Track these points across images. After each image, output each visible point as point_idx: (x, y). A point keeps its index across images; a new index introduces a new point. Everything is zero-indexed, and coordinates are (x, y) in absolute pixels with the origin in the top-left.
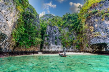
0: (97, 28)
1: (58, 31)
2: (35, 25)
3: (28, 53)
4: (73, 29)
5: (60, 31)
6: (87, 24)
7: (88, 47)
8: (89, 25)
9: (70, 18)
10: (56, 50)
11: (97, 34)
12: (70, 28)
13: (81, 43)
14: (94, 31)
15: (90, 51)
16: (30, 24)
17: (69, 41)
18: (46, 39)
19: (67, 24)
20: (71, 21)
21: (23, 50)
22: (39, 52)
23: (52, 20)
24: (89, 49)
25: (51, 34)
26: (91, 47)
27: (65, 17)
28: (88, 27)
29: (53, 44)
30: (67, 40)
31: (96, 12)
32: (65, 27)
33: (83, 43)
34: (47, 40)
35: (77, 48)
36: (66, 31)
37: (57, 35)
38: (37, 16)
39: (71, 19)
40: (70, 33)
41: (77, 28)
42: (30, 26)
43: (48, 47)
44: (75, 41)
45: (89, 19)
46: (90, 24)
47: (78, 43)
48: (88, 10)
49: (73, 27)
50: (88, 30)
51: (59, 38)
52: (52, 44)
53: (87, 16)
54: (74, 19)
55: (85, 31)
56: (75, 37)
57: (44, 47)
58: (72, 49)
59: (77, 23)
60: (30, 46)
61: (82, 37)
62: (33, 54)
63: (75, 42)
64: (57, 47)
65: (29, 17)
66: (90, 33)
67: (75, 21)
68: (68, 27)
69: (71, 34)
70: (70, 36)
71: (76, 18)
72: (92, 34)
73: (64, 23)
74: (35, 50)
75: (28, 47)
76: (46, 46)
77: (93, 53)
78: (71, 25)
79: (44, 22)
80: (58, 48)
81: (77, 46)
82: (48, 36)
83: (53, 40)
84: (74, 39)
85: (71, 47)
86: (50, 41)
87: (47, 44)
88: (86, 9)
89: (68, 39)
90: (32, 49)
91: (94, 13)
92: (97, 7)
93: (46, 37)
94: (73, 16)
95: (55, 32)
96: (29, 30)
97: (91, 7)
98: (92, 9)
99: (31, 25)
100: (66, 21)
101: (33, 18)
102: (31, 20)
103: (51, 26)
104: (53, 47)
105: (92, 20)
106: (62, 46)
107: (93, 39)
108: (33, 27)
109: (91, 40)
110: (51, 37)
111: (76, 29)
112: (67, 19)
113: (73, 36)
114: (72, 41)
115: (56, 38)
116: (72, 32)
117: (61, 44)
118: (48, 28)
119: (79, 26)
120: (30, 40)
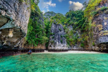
0: (106, 27)
1: (63, 30)
2: (40, 23)
3: (35, 51)
4: (77, 27)
5: (64, 30)
6: (95, 22)
7: (94, 45)
8: (96, 23)
9: (74, 15)
10: (62, 49)
11: (107, 33)
12: (74, 26)
13: (86, 42)
14: (103, 30)
15: (96, 50)
16: (35, 23)
17: (73, 40)
18: (51, 37)
19: (71, 22)
20: (75, 18)
21: (31, 48)
22: (45, 50)
23: (55, 17)
24: (95, 47)
25: (56, 32)
26: (98, 46)
27: (69, 14)
28: (96, 25)
29: (59, 43)
30: (71, 38)
31: (106, 9)
32: (69, 25)
33: (88, 41)
34: (53, 38)
35: (82, 46)
36: (70, 29)
37: (62, 34)
38: (41, 14)
39: (75, 17)
40: (74, 31)
41: (81, 26)
42: (36, 25)
43: (54, 45)
44: (80, 39)
45: (97, 17)
46: (99, 22)
47: (83, 42)
48: (96, 7)
49: (78, 25)
50: (96, 28)
51: (64, 36)
52: (57, 43)
53: (95, 13)
54: (78, 16)
55: (91, 29)
56: (79, 35)
57: (50, 45)
58: (76, 48)
59: (82, 21)
60: (38, 45)
61: (88, 35)
62: (41, 52)
63: (79, 41)
64: (62, 45)
65: (34, 16)
66: (98, 32)
67: (80, 19)
68: (73, 25)
69: (75, 33)
70: (74, 34)
71: (80, 16)
72: (101, 32)
73: (68, 21)
74: (41, 48)
75: (36, 45)
76: (52, 45)
77: (100, 52)
78: (76, 23)
79: (46, 20)
80: (64, 46)
81: (81, 45)
82: (54, 34)
83: (59, 39)
84: (78, 37)
85: (75, 45)
86: (56, 40)
87: (53, 42)
88: (94, 6)
89: (73, 38)
90: (39, 47)
91: (103, 10)
92: (106, 3)
93: (51, 35)
94: (78, 14)
95: (61, 31)
96: (35, 28)
97: (100, 4)
98: (100, 6)
99: (37, 23)
100: (70, 19)
101: (38, 16)
102: (36, 18)
103: (56, 25)
104: (59, 45)
105: (101, 18)
106: (67, 44)
107: (102, 38)
108: (38, 25)
109: (100, 39)
110: (56, 35)
111: (80, 28)
112: (70, 17)
113: (77, 35)
114: (76, 40)
115: (61, 37)
116: (76, 30)
117: (66, 42)
118: (53, 26)
119: (84, 23)
120: (37, 39)
